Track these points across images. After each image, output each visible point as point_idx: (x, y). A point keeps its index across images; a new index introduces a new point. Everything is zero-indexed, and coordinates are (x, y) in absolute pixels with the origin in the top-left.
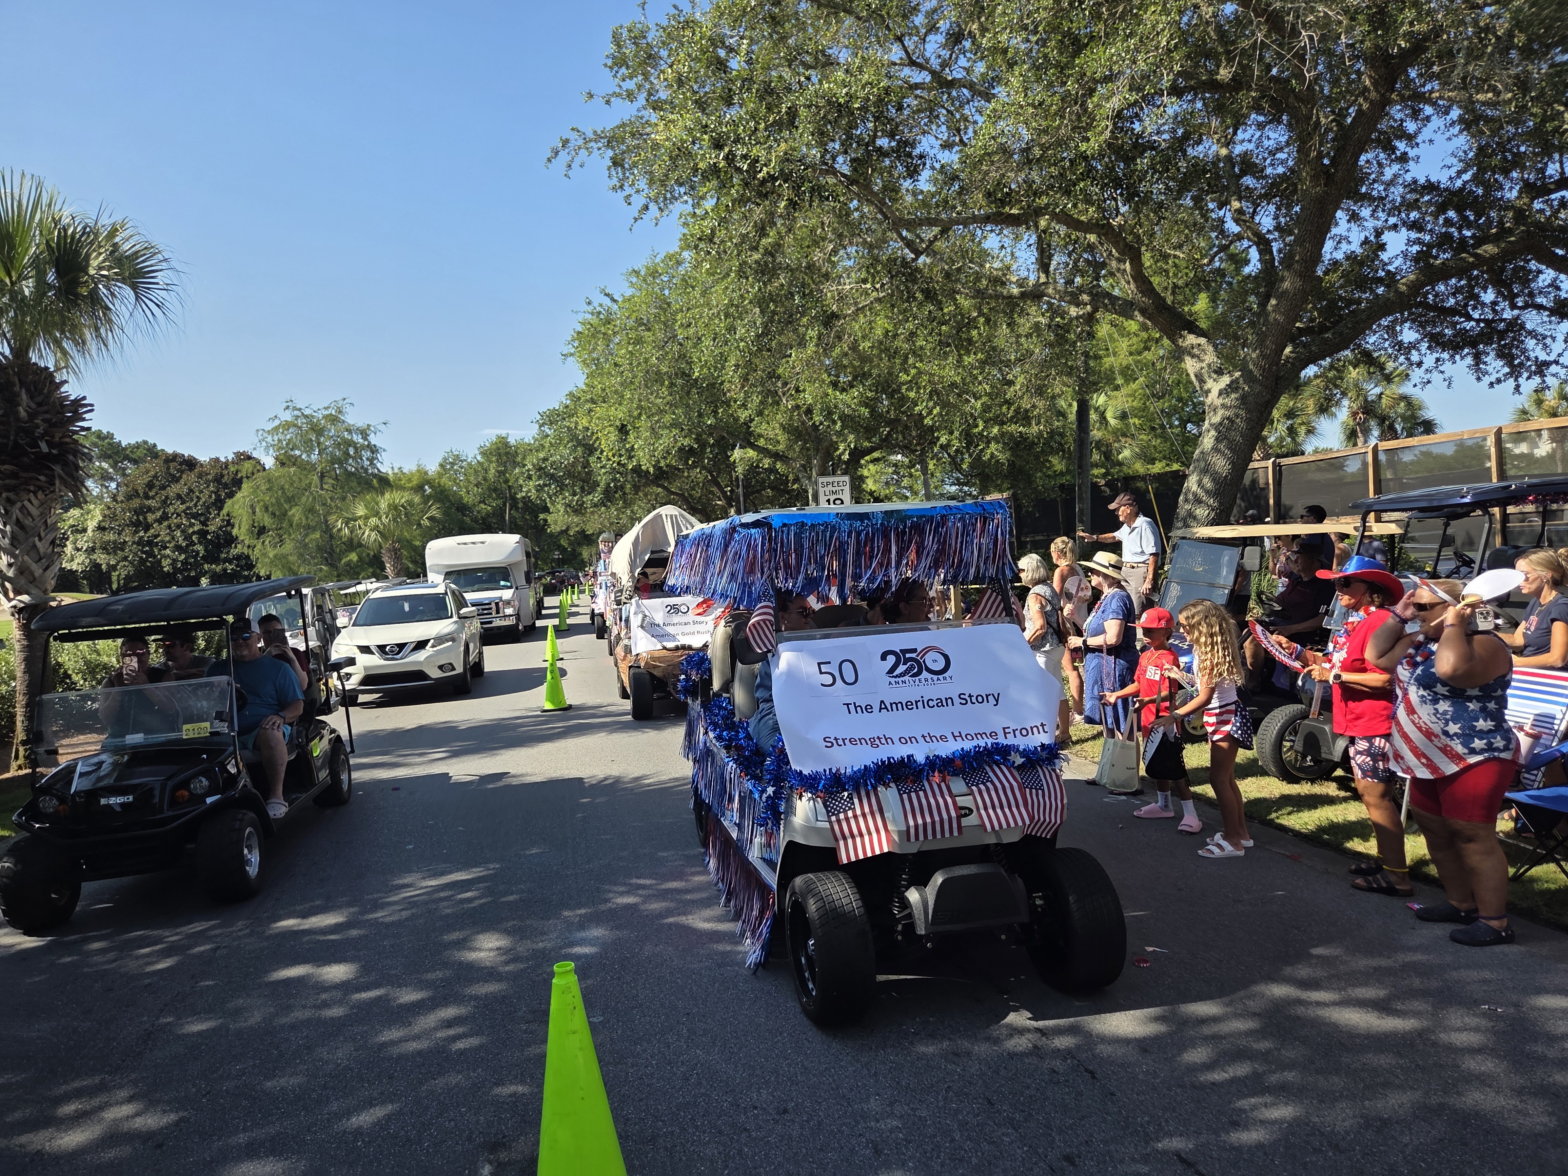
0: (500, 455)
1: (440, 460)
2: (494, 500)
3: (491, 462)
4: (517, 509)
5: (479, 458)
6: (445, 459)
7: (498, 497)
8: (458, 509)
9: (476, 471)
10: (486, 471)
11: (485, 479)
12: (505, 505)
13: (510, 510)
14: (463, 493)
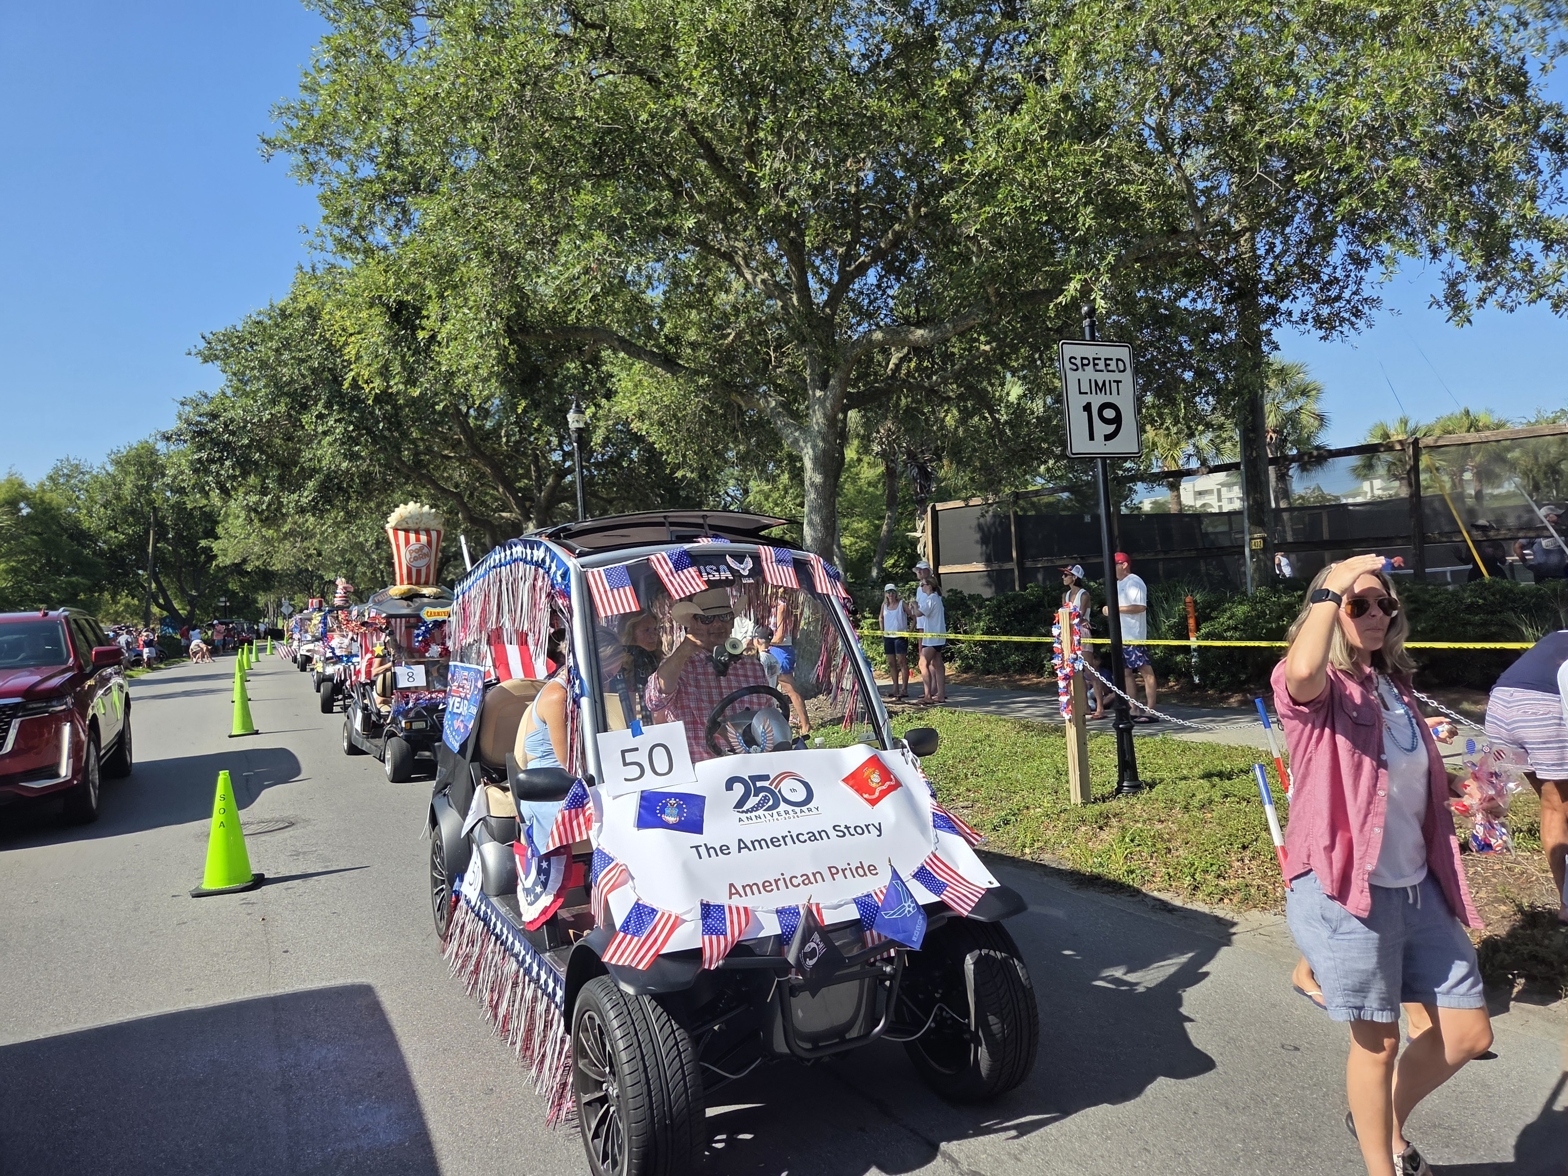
0: (141, 465)
1: (48, 470)
2: (130, 526)
3: (127, 473)
4: (166, 540)
5: (111, 469)
6: (57, 470)
7: (137, 522)
8: (71, 537)
9: (103, 486)
10: (119, 485)
11: (118, 498)
12: (147, 533)
13: (156, 541)
14: (82, 515)
